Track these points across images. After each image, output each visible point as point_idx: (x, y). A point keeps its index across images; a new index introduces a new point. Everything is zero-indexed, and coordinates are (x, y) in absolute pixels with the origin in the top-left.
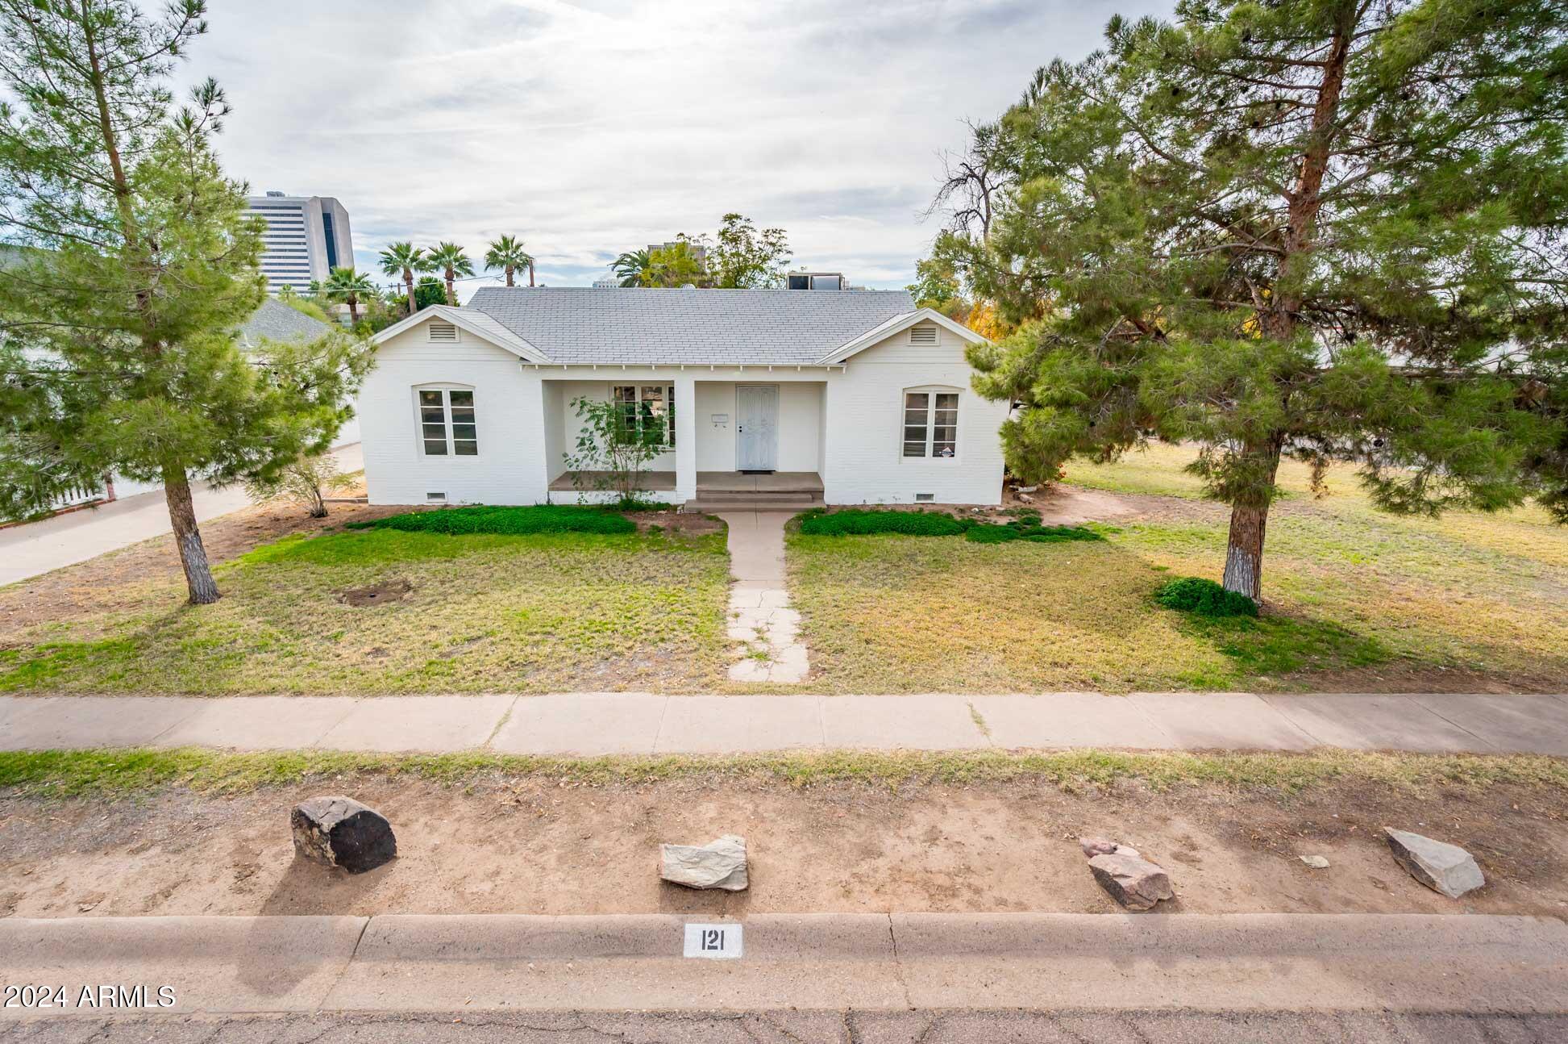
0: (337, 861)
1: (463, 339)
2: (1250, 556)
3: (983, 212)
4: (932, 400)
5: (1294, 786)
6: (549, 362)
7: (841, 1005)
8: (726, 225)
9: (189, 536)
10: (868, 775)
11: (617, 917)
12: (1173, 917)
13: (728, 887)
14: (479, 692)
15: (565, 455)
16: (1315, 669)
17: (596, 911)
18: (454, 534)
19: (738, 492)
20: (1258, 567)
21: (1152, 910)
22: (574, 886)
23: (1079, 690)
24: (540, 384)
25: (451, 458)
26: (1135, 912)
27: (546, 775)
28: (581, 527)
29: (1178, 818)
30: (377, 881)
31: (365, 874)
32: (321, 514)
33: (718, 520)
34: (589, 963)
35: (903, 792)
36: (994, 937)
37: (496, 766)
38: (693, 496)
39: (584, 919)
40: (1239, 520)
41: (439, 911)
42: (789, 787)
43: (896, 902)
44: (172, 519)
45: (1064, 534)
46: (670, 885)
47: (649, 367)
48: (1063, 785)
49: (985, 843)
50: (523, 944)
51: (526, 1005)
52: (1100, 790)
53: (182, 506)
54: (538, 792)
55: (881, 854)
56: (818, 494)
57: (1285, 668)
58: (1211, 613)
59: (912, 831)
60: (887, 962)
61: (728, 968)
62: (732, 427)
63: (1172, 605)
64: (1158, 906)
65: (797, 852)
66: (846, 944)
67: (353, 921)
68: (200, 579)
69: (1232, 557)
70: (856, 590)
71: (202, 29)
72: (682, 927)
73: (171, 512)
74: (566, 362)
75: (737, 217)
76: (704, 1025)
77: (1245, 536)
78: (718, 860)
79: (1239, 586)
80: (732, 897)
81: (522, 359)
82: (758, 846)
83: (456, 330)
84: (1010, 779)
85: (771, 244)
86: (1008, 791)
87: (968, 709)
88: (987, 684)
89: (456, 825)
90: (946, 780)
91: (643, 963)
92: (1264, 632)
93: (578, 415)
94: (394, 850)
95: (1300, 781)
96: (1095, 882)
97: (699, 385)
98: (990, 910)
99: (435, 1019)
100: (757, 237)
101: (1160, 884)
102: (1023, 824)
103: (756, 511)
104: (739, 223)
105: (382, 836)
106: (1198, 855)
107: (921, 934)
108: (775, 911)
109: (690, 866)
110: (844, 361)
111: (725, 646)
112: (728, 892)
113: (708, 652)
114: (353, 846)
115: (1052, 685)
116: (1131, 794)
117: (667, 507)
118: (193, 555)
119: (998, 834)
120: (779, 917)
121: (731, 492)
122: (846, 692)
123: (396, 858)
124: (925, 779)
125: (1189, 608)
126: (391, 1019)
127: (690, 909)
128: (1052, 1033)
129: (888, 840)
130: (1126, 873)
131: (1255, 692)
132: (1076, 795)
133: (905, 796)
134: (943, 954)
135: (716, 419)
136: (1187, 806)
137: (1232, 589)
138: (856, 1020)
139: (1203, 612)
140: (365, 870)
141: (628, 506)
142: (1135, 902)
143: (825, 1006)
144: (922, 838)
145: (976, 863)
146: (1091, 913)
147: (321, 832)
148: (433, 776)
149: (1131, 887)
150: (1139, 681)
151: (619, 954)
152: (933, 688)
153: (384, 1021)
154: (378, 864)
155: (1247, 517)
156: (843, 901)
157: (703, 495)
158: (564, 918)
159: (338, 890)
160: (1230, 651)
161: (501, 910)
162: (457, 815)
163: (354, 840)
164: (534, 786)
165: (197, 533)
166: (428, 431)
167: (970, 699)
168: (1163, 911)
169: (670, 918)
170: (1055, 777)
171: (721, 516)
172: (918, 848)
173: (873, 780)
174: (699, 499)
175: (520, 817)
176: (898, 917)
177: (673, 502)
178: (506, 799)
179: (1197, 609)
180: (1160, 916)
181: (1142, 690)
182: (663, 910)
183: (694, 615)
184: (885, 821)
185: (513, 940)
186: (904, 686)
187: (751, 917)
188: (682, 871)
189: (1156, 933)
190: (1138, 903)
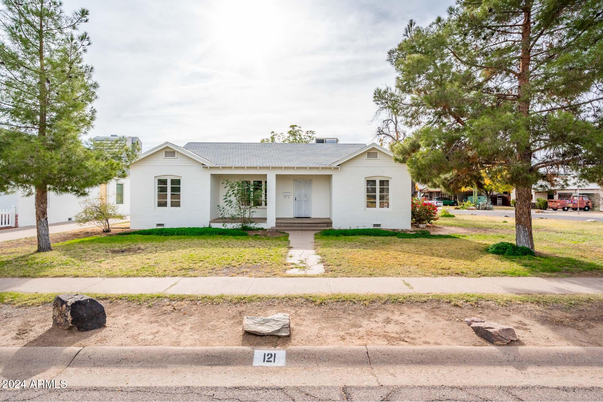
0: (72, 322)
1: (178, 157)
2: (526, 229)
3: (394, 120)
4: (378, 183)
5: (571, 304)
6: (214, 166)
7: (341, 385)
8: (291, 129)
9: (43, 220)
10: (354, 300)
11: (218, 347)
12: (520, 348)
13: (279, 334)
14: (165, 276)
15: (219, 206)
16: (567, 271)
17: (207, 345)
18: (165, 235)
19: (294, 223)
20: (531, 233)
21: (508, 344)
22: (197, 337)
23: (455, 276)
24: (210, 175)
25: (169, 208)
26: (499, 345)
27: (190, 300)
28: (223, 233)
29: (514, 315)
30: (92, 335)
31: (86, 332)
32: (107, 231)
33: (285, 233)
34: (200, 368)
35: (372, 306)
36: (424, 356)
37: (166, 297)
38: (274, 225)
39: (199, 348)
40: (519, 212)
41: (122, 345)
42: (313, 305)
43: (369, 342)
44: (36, 211)
45: (440, 236)
46: (248, 333)
47: (256, 168)
48: (453, 303)
49: (414, 323)
50: (165, 359)
51: (160, 384)
52: (472, 305)
53: (42, 206)
54: (186, 305)
55: (361, 327)
56: (330, 223)
57: (553, 271)
58: (513, 254)
59: (377, 319)
60: (366, 368)
61: (277, 371)
62: (292, 198)
63: (494, 253)
64: (511, 343)
65: (317, 326)
66: (343, 360)
67: (73, 349)
68: (44, 241)
69: (518, 230)
70: (346, 250)
71: (87, 21)
72: (253, 352)
73: (36, 208)
74: (221, 166)
75: (295, 126)
76: (261, 392)
77: (523, 219)
78: (274, 322)
79: (524, 243)
80: (281, 339)
81: (203, 164)
82: (296, 324)
83: (176, 153)
84: (426, 302)
85: (309, 136)
86: (425, 306)
87: (402, 282)
88: (410, 274)
89: (141, 317)
90: (393, 302)
91: (230, 368)
92: (539, 260)
93: (225, 187)
94: (105, 322)
95: (573, 302)
96: (476, 335)
97: (278, 176)
98: (421, 345)
99: (106, 389)
100: (303, 134)
101: (511, 333)
102: (434, 317)
103: (302, 230)
104: (296, 129)
105: (99, 313)
106: (528, 327)
107: (384, 355)
108: (304, 345)
109: (259, 325)
110: (339, 165)
111: (285, 264)
112: (279, 337)
113: (276, 265)
114: (82, 316)
115: (441, 274)
116: (488, 307)
117: (262, 229)
118: (43, 228)
119: (422, 321)
120: (307, 347)
121: (291, 223)
122: (342, 276)
123: (105, 326)
124: (383, 302)
125: (503, 253)
126: (81, 389)
127: (259, 344)
128: (462, 395)
129: (365, 322)
130: (491, 326)
131: (541, 277)
132: (460, 307)
133: (373, 307)
134: (397, 364)
135: (285, 194)
136: (518, 311)
137: (520, 245)
138: (349, 389)
139: (509, 254)
140: (87, 330)
141: (245, 229)
142: (498, 340)
143: (331, 385)
144: (382, 321)
145: (411, 329)
146: (476, 346)
147: (67, 306)
148: (133, 300)
149: (496, 332)
150: (483, 273)
151: (217, 365)
152: (384, 275)
153: (77, 390)
154: (95, 328)
155: (522, 210)
156: (342, 342)
157: (278, 225)
158: (189, 348)
159: (70, 338)
160: (526, 265)
161: (155, 345)
162: (142, 314)
163: (84, 313)
164: (185, 304)
165: (46, 219)
166: (160, 197)
167: (403, 279)
168: (515, 345)
169: (247, 348)
170: (448, 300)
171: (286, 232)
172: (380, 325)
173: (356, 302)
174: (277, 226)
175: (174, 315)
176: (371, 347)
177: (265, 228)
178: (170, 308)
179: (506, 253)
180: (513, 347)
181: (485, 276)
182: (243, 345)
183: (271, 256)
184: (363, 316)
185: (159, 357)
186: (371, 275)
187: (290, 347)
188: (255, 327)
189: (513, 355)
190: (500, 340)
